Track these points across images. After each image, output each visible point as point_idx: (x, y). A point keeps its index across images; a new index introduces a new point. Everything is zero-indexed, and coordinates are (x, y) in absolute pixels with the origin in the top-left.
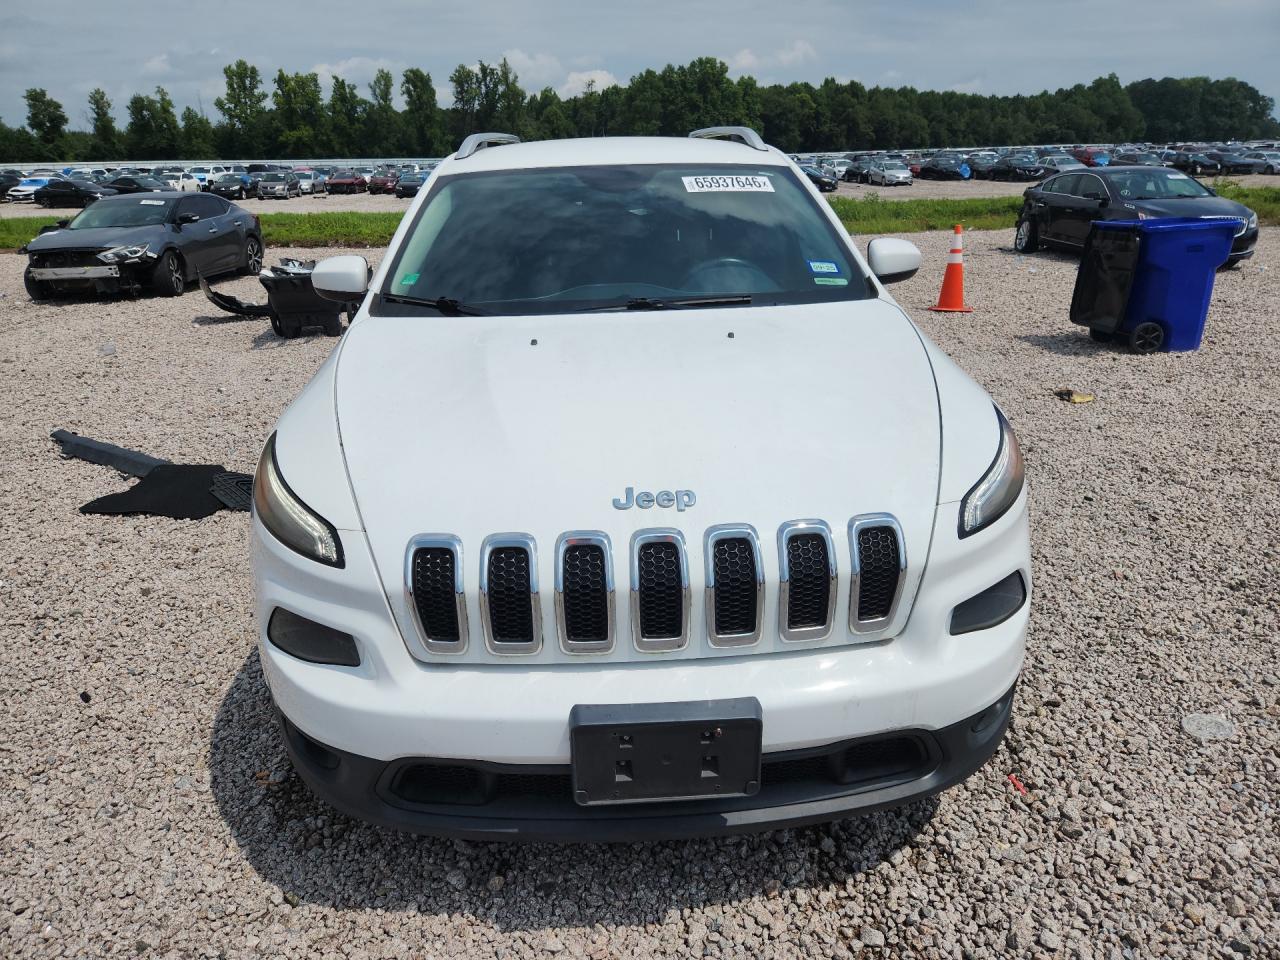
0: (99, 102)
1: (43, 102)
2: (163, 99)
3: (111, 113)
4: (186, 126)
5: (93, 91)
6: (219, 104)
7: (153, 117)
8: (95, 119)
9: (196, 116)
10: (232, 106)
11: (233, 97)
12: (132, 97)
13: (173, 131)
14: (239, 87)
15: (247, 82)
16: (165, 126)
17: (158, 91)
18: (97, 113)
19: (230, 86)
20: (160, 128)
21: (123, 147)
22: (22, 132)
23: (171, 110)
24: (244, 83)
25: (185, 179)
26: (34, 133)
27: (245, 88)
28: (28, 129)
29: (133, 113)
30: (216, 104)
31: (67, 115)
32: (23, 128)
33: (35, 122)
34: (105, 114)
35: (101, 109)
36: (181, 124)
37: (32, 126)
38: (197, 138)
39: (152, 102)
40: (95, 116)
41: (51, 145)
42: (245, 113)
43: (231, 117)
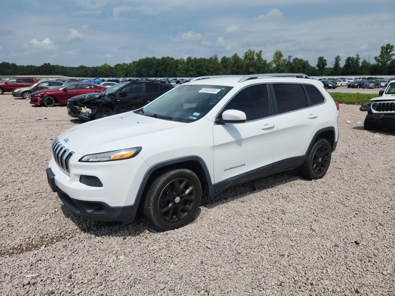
0: (337, 59)
1: (322, 60)
2: (357, 57)
3: (340, 62)
4: (362, 66)
5: (337, 56)
6: (376, 58)
7: (352, 63)
8: (335, 64)
9: (367, 62)
10: (380, 58)
11: (382, 56)
12: (348, 57)
13: (357, 67)
14: (385, 52)
15: (389, 51)
16: (355, 65)
17: (357, 55)
18: (336, 63)
19: (382, 52)
20: (353, 66)
21: (340, 72)
22: (314, 68)
23: (359, 60)
24: (387, 51)
25: (343, 82)
26: (317, 68)
27: (387, 52)
28: (316, 67)
29: (346, 62)
30: (375, 58)
31: (327, 63)
32: (315, 67)
33: (318, 66)
34: (338, 62)
35: (337, 61)
36: (360, 64)
37: (317, 66)
38: (364, 69)
39: (353, 58)
40: (335, 63)
41: (320, 72)
42: (384, 60)
43: (379, 62)
